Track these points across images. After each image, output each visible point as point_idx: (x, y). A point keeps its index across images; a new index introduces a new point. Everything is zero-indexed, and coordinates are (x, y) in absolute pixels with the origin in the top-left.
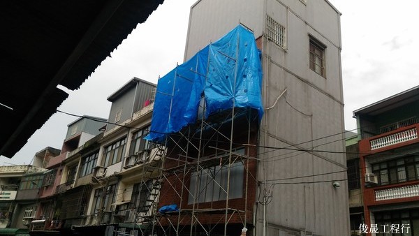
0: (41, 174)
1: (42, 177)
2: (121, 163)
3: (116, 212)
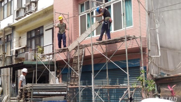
2: (12, 16)
3: (16, 56)
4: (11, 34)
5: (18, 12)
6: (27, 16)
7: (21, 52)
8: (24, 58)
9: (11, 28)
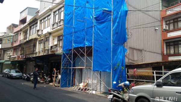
0: (11, 36)
1: (12, 37)
2: (50, 27)
3: (51, 49)
4: (48, 37)
5: (53, 25)
6: (58, 27)
7: (54, 47)
8: (55, 51)
9: (49, 34)
